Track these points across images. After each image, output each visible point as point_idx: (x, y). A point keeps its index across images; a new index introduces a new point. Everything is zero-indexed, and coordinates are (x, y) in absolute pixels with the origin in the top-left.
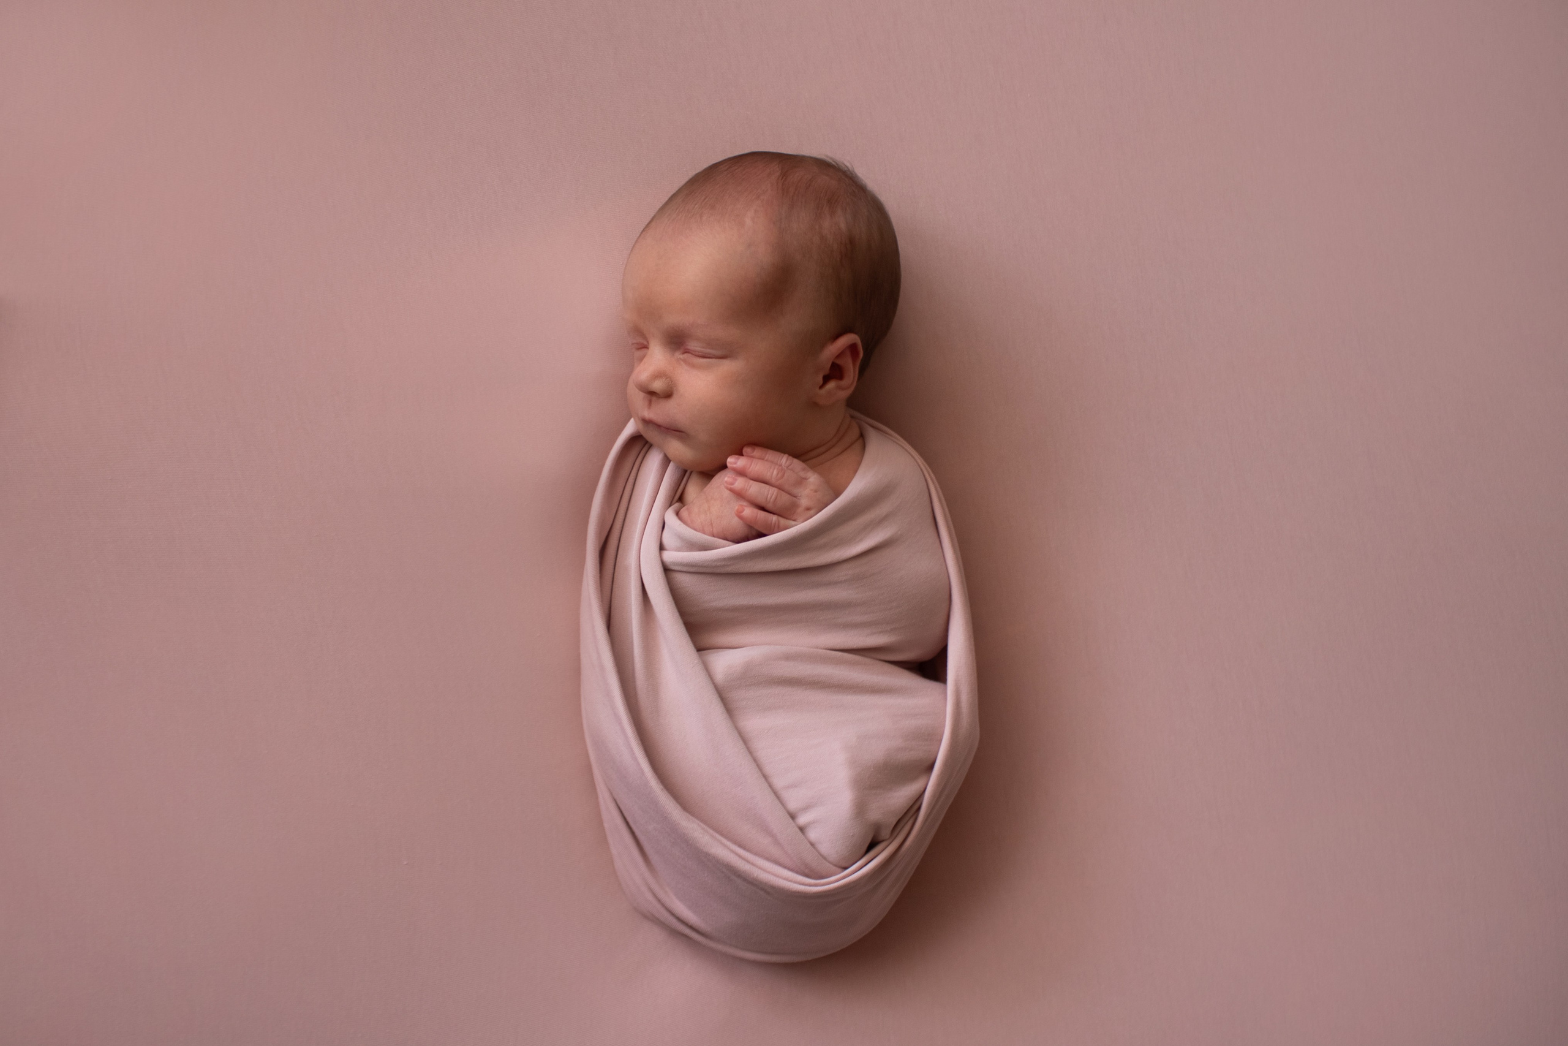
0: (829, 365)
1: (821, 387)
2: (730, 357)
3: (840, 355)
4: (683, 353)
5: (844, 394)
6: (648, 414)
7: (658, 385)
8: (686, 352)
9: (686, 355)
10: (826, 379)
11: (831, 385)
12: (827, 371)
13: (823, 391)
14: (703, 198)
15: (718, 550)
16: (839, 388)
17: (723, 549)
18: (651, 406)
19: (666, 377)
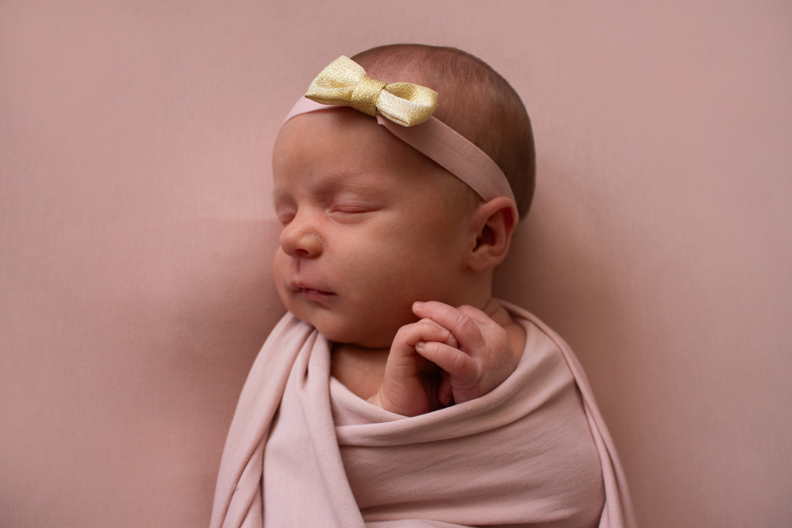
0: (482, 226)
1: (475, 250)
2: (384, 208)
3: (492, 218)
4: (333, 212)
5: (495, 260)
6: (297, 278)
7: (306, 242)
8: (337, 209)
9: (336, 214)
10: (480, 243)
11: (484, 249)
12: (480, 234)
13: (476, 255)
15: (389, 423)
16: (492, 253)
17: (387, 423)
18: (298, 268)
19: (316, 235)
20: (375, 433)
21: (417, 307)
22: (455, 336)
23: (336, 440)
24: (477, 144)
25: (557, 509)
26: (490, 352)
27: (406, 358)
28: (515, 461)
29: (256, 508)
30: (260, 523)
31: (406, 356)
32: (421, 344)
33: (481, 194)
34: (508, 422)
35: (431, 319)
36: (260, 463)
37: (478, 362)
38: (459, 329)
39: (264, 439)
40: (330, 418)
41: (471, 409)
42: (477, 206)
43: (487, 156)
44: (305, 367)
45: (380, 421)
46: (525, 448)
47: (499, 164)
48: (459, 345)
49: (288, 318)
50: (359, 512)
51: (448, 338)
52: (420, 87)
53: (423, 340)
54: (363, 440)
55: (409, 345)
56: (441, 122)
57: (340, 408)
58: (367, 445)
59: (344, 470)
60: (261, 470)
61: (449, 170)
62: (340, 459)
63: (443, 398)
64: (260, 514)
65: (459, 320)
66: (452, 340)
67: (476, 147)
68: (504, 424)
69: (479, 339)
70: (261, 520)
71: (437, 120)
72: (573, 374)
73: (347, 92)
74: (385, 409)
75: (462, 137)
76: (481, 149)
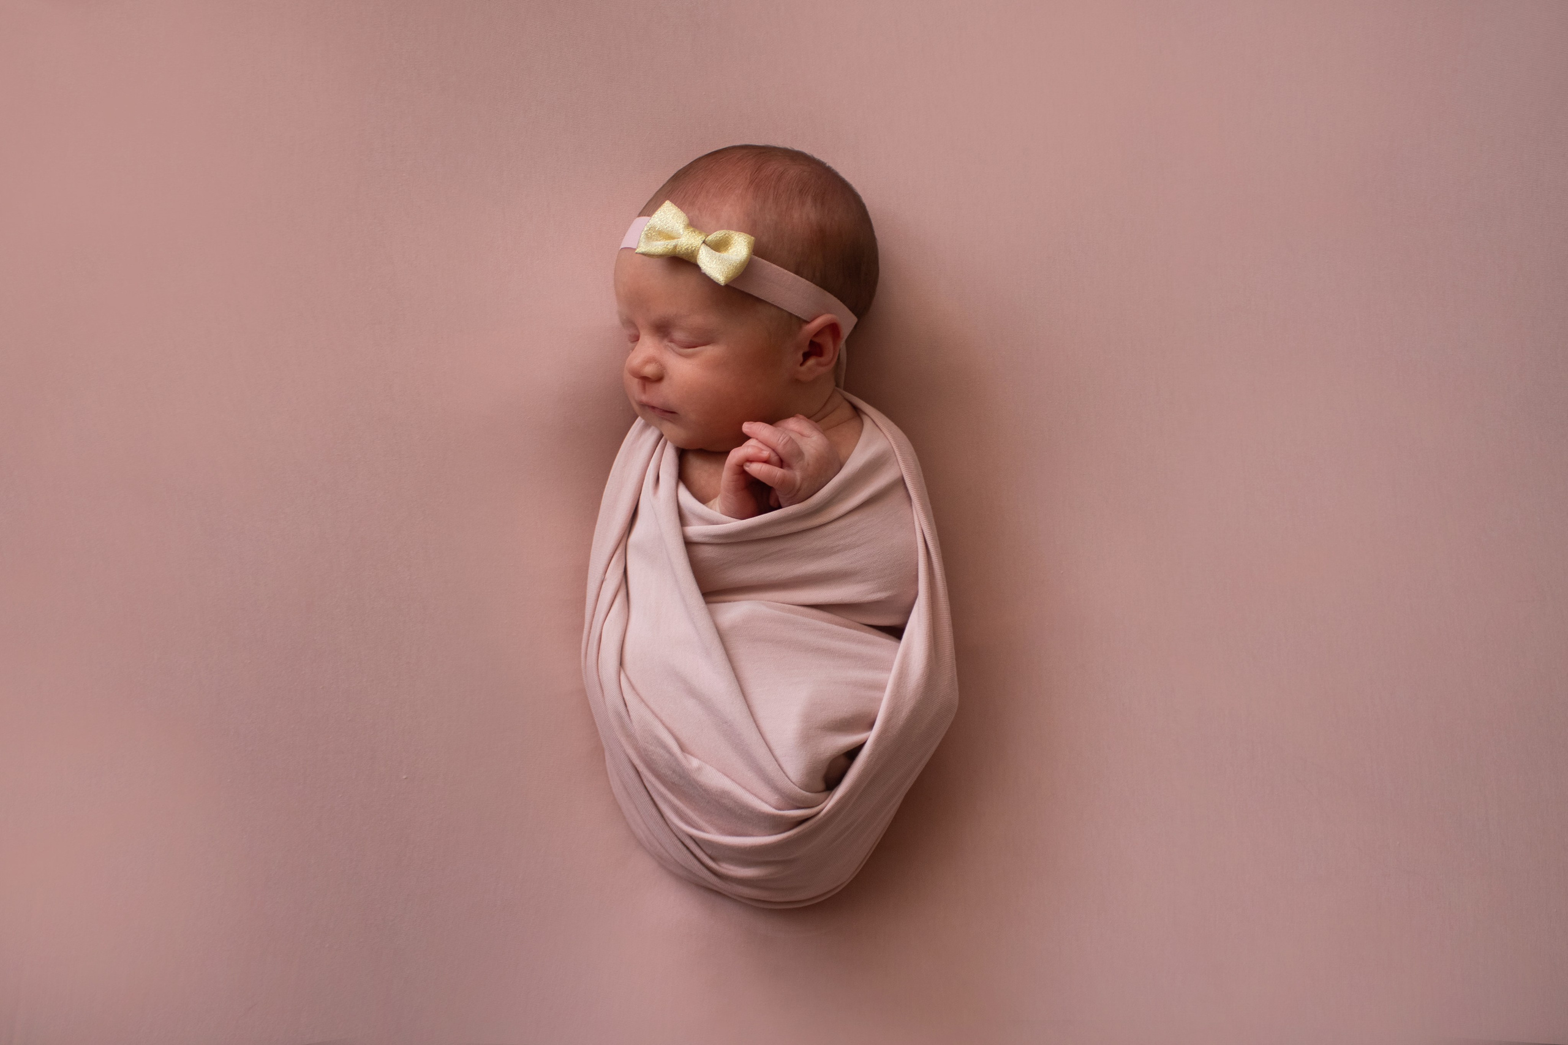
0: (808, 343)
1: (802, 365)
2: (713, 343)
3: (819, 333)
4: (671, 344)
5: (825, 370)
6: (644, 398)
7: (649, 370)
8: (672, 341)
10: (806, 356)
11: (811, 362)
12: (806, 349)
13: (804, 368)
14: (683, 195)
15: (724, 525)
16: (819, 364)
17: (722, 525)
18: (644, 389)
19: (656, 363)
20: (713, 533)
21: (747, 427)
22: (777, 454)
23: (683, 540)
24: (797, 273)
25: (873, 592)
26: (808, 465)
27: (736, 476)
28: (835, 553)
29: (622, 593)
30: (626, 606)
31: (736, 474)
32: (748, 464)
33: (803, 318)
34: (827, 522)
35: (757, 439)
36: (623, 557)
37: (797, 475)
38: (780, 449)
39: (626, 535)
40: (678, 520)
41: (792, 513)
42: (800, 328)
43: (807, 282)
44: (657, 474)
45: (717, 523)
46: (842, 542)
47: (821, 287)
48: (781, 463)
49: (639, 422)
50: (701, 596)
51: (770, 456)
52: (737, 233)
53: (750, 460)
54: (704, 539)
55: (738, 465)
56: (760, 259)
57: (686, 511)
58: (708, 542)
59: (689, 564)
60: (624, 562)
61: (770, 302)
62: (686, 555)
63: (772, 502)
64: (625, 599)
65: (780, 441)
66: (774, 458)
67: (796, 276)
68: (822, 523)
69: (800, 454)
70: (626, 603)
71: (757, 257)
72: (901, 472)
73: (672, 247)
74: (722, 514)
75: (782, 269)
76: (802, 277)
